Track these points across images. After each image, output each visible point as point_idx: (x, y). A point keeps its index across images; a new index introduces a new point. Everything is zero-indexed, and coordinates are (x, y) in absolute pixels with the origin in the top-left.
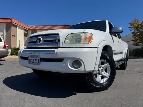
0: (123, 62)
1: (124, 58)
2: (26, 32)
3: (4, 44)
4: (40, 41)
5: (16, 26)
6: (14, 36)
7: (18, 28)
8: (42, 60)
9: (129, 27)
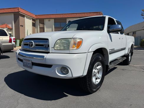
0: (125, 58)
1: (127, 54)
2: (34, 22)
3: (10, 38)
4: (32, 45)
5: (23, 16)
6: (22, 26)
7: (25, 17)
8: (33, 64)
9: (142, 15)
